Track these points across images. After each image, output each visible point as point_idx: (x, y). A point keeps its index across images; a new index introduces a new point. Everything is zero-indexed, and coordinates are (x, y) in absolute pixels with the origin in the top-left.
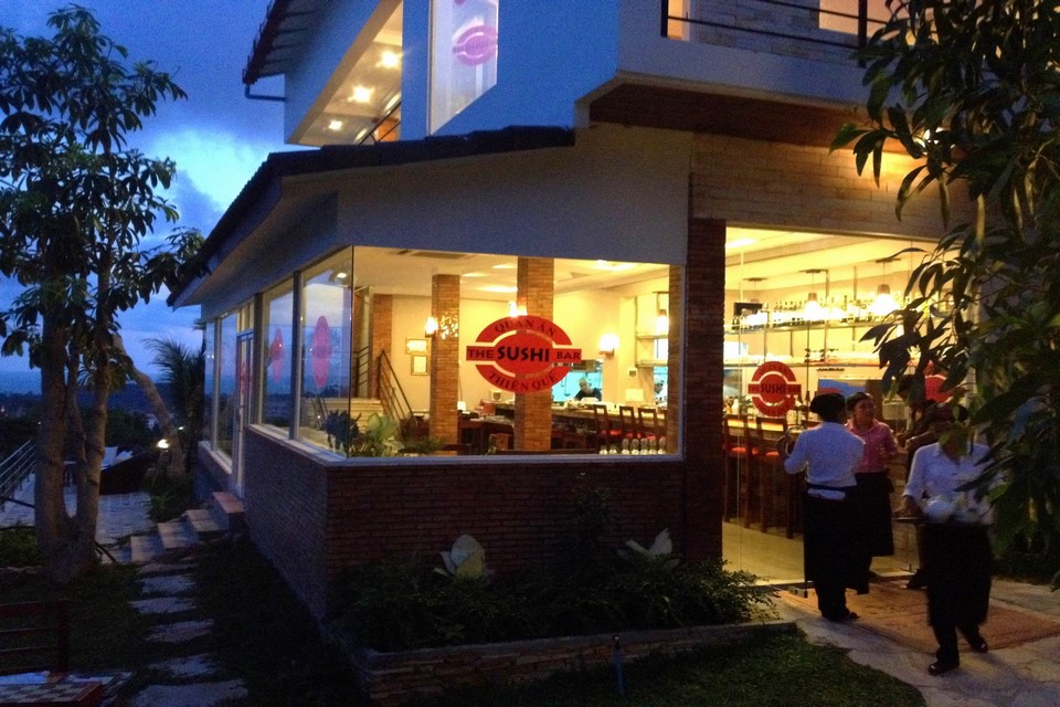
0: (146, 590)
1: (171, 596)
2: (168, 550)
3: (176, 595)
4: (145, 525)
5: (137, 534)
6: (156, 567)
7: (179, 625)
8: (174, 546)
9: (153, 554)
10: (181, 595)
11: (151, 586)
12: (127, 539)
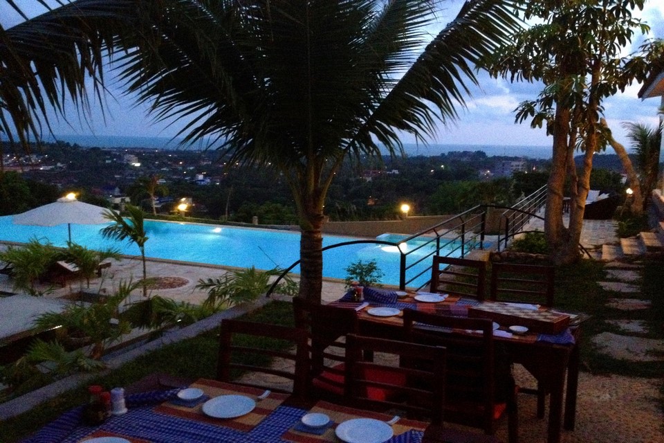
0: (609, 276)
1: (625, 282)
2: (627, 255)
3: (628, 282)
4: (613, 239)
5: (607, 244)
6: (617, 264)
7: (628, 300)
8: (630, 253)
9: (616, 256)
10: (631, 283)
11: (612, 275)
12: (601, 246)
